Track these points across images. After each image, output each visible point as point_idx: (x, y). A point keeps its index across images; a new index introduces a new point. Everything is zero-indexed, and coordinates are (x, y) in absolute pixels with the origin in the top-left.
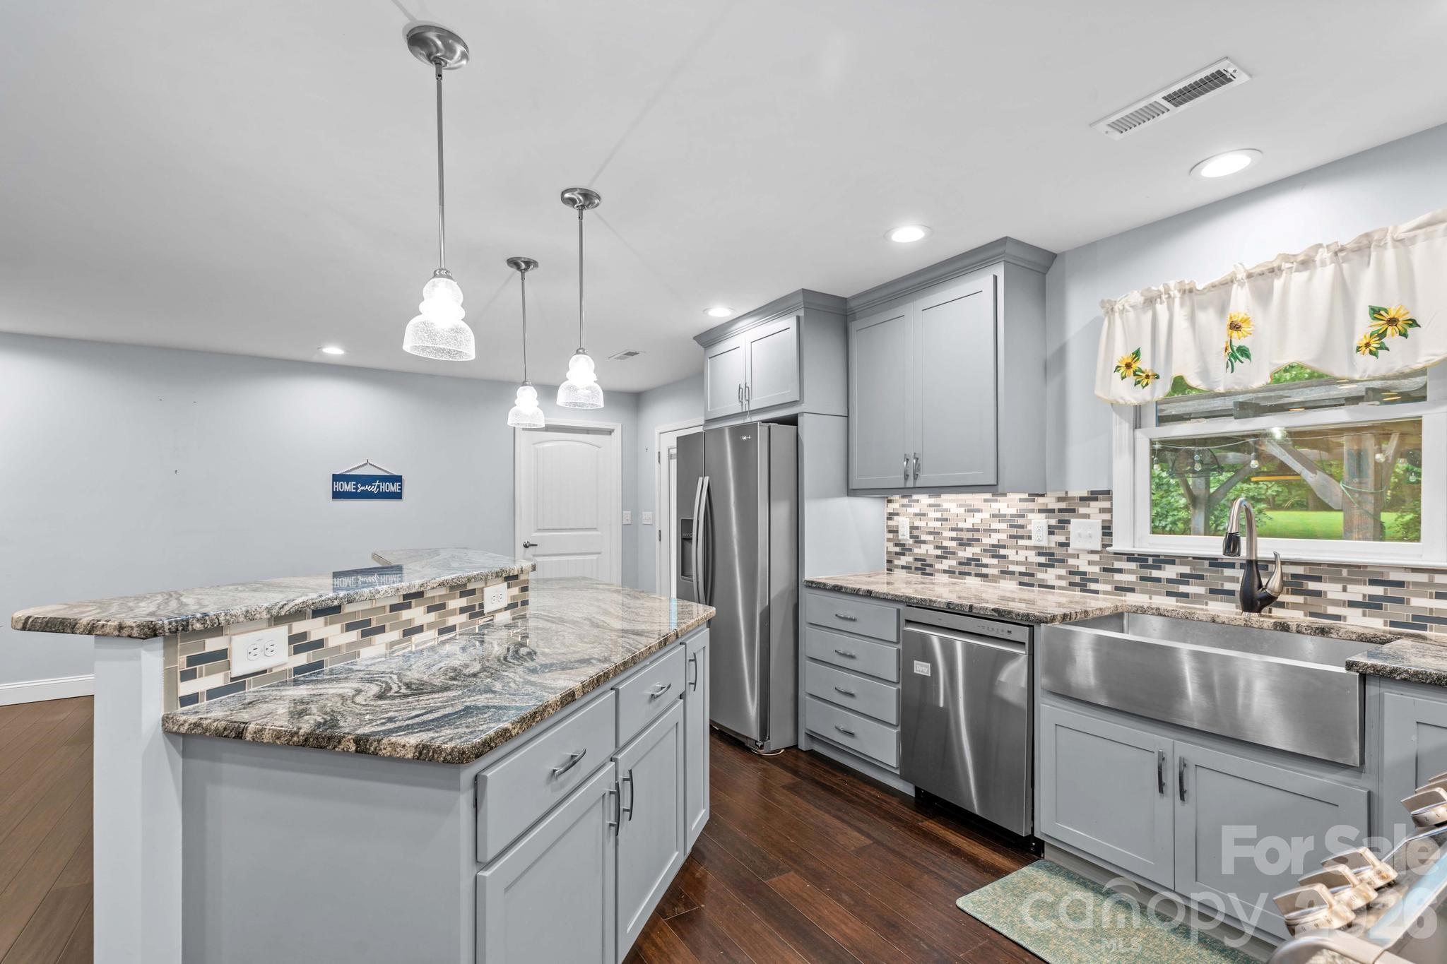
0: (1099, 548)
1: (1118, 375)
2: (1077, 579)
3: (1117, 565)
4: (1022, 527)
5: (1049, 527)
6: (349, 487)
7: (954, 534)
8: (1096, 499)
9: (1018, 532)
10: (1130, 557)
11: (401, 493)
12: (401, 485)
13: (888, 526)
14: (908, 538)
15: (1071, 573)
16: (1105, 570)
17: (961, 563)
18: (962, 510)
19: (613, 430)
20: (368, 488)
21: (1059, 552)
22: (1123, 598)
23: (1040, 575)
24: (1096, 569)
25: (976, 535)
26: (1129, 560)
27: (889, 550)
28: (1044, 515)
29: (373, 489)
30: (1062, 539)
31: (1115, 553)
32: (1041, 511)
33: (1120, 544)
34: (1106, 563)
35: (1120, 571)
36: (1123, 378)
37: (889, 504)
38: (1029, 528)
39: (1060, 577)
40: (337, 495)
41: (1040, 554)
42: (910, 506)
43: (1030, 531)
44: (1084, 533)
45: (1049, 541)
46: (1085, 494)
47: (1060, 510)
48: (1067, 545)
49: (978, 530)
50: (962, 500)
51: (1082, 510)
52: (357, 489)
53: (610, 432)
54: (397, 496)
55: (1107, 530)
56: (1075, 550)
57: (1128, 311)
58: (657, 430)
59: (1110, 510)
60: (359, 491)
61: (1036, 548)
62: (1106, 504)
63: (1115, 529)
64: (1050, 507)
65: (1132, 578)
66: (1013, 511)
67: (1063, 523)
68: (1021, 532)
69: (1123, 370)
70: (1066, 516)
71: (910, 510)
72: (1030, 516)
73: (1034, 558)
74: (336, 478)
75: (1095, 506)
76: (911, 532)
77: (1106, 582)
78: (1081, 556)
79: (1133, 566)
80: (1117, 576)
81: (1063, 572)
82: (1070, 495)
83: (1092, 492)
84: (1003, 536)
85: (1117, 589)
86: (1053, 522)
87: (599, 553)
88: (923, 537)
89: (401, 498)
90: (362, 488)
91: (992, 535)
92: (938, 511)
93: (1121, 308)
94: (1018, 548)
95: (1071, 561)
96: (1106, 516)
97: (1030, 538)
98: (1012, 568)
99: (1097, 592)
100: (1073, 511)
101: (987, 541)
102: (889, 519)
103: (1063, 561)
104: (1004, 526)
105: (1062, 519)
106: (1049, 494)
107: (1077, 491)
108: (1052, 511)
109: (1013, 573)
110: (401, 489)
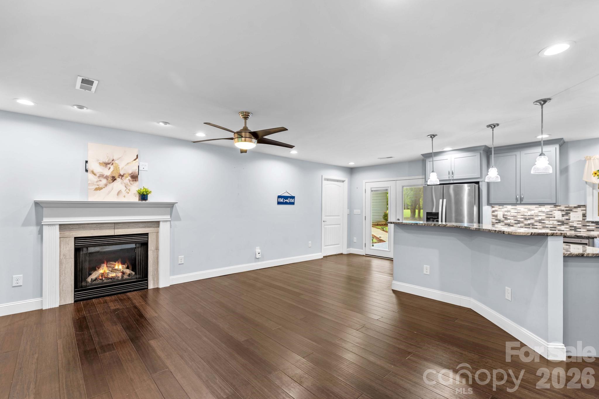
0: (581, 220)
1: (593, 176)
2: (573, 228)
3: (588, 224)
4: (551, 215)
5: (562, 214)
6: (281, 200)
7: (523, 217)
8: (580, 207)
9: (549, 216)
10: (593, 222)
11: (294, 202)
12: (294, 200)
13: (492, 214)
14: (502, 218)
15: (570, 227)
16: (583, 226)
17: (525, 225)
18: (526, 210)
19: (345, 181)
20: (287, 200)
21: (566, 221)
22: (590, 233)
23: (559, 228)
24: (580, 226)
25: (532, 217)
26: (592, 223)
27: (493, 221)
28: (560, 211)
29: (287, 201)
30: (568, 218)
31: (587, 221)
32: (559, 210)
33: (588, 219)
34: (584, 224)
35: (589, 226)
36: (594, 176)
37: (493, 208)
38: (554, 215)
39: (566, 228)
40: (279, 203)
41: (558, 222)
42: (503, 209)
43: (555, 216)
44: (576, 217)
45: (562, 218)
46: (576, 206)
47: (566, 210)
48: (570, 219)
49: (533, 216)
50: (526, 207)
51: (575, 210)
52: (284, 201)
53: (343, 181)
54: (293, 203)
55: (584, 215)
56: (572, 221)
57: (595, 160)
58: (364, 181)
59: (585, 210)
60: (284, 202)
61: (556, 220)
62: (584, 209)
63: (587, 215)
64: (562, 209)
65: (594, 228)
66: (548, 210)
67: (567, 214)
68: (550, 216)
69: (594, 174)
70: (569, 212)
71: (502, 210)
72: (554, 212)
73: (556, 223)
74: (279, 197)
75: (579, 209)
76: (503, 216)
77: (583, 229)
78: (574, 222)
79: (594, 224)
80: (588, 227)
81: (568, 227)
82: (570, 206)
83: (579, 205)
84: (544, 217)
85: (588, 230)
86: (564, 213)
87: (340, 224)
88: (509, 218)
89: (294, 204)
90: (285, 201)
91: (539, 217)
92: (516, 210)
93: (593, 159)
94: (549, 220)
95: (570, 224)
96: (584, 212)
97: (555, 217)
98: (547, 226)
99: (580, 232)
100: (572, 210)
101: (536, 218)
102: (492, 212)
103: (567, 224)
104: (544, 214)
105: (568, 212)
106: (562, 206)
107: (572, 205)
108: (564, 210)
109: (548, 227)
110: (294, 201)
